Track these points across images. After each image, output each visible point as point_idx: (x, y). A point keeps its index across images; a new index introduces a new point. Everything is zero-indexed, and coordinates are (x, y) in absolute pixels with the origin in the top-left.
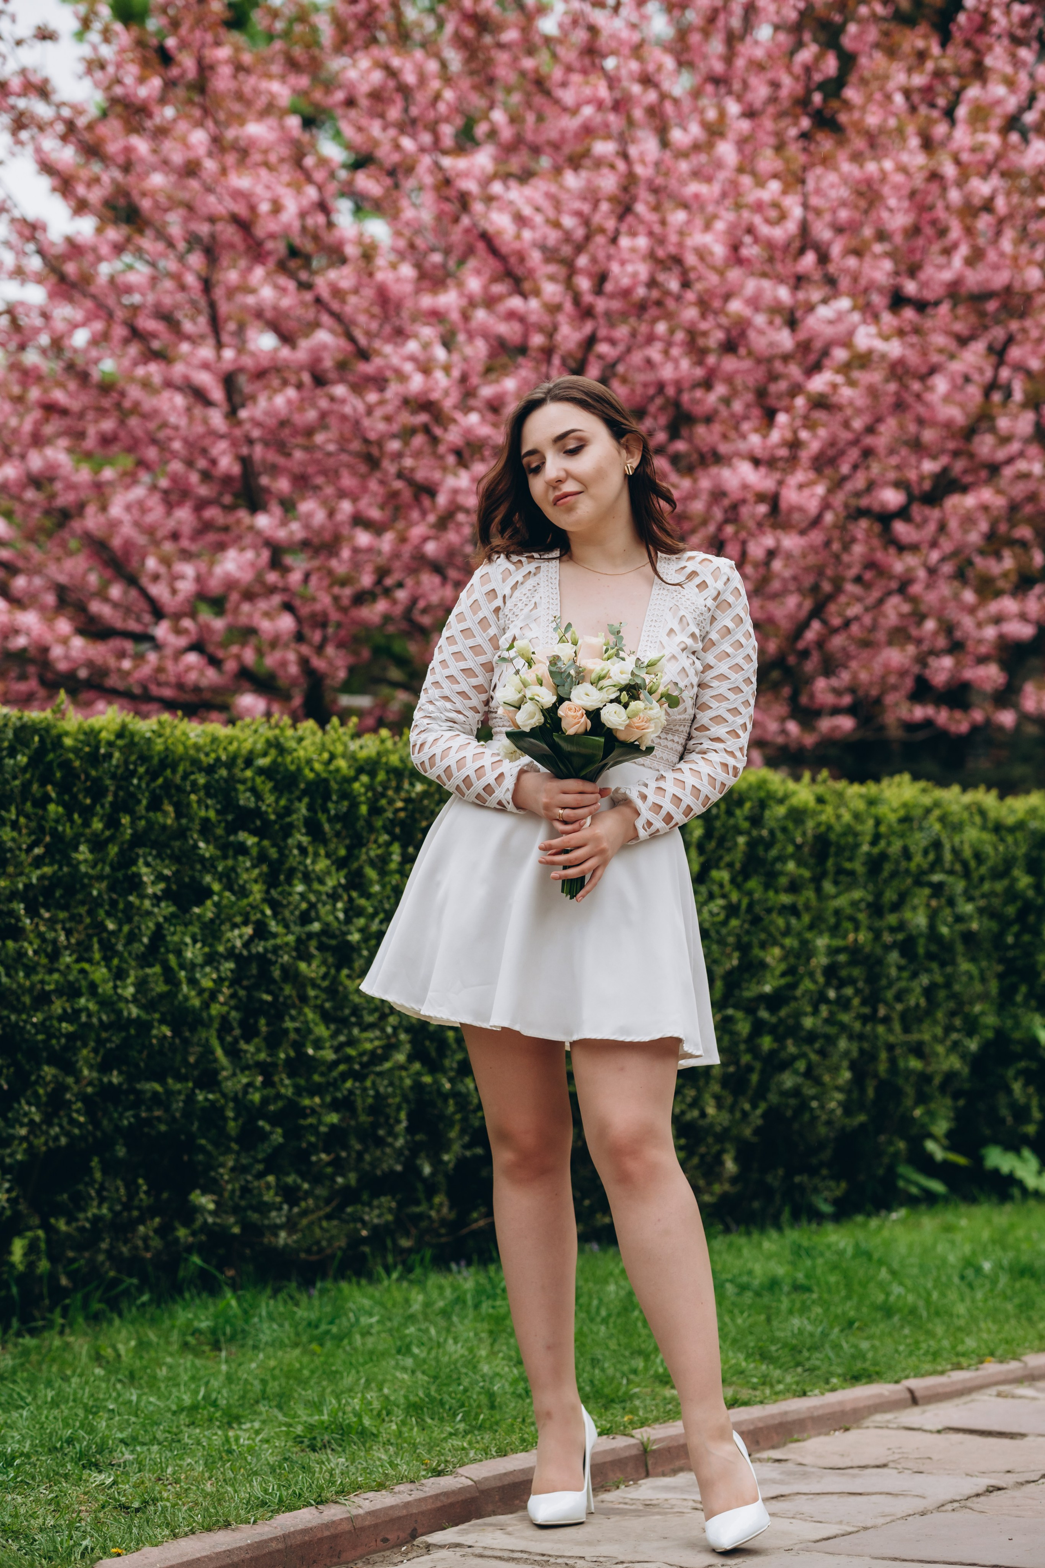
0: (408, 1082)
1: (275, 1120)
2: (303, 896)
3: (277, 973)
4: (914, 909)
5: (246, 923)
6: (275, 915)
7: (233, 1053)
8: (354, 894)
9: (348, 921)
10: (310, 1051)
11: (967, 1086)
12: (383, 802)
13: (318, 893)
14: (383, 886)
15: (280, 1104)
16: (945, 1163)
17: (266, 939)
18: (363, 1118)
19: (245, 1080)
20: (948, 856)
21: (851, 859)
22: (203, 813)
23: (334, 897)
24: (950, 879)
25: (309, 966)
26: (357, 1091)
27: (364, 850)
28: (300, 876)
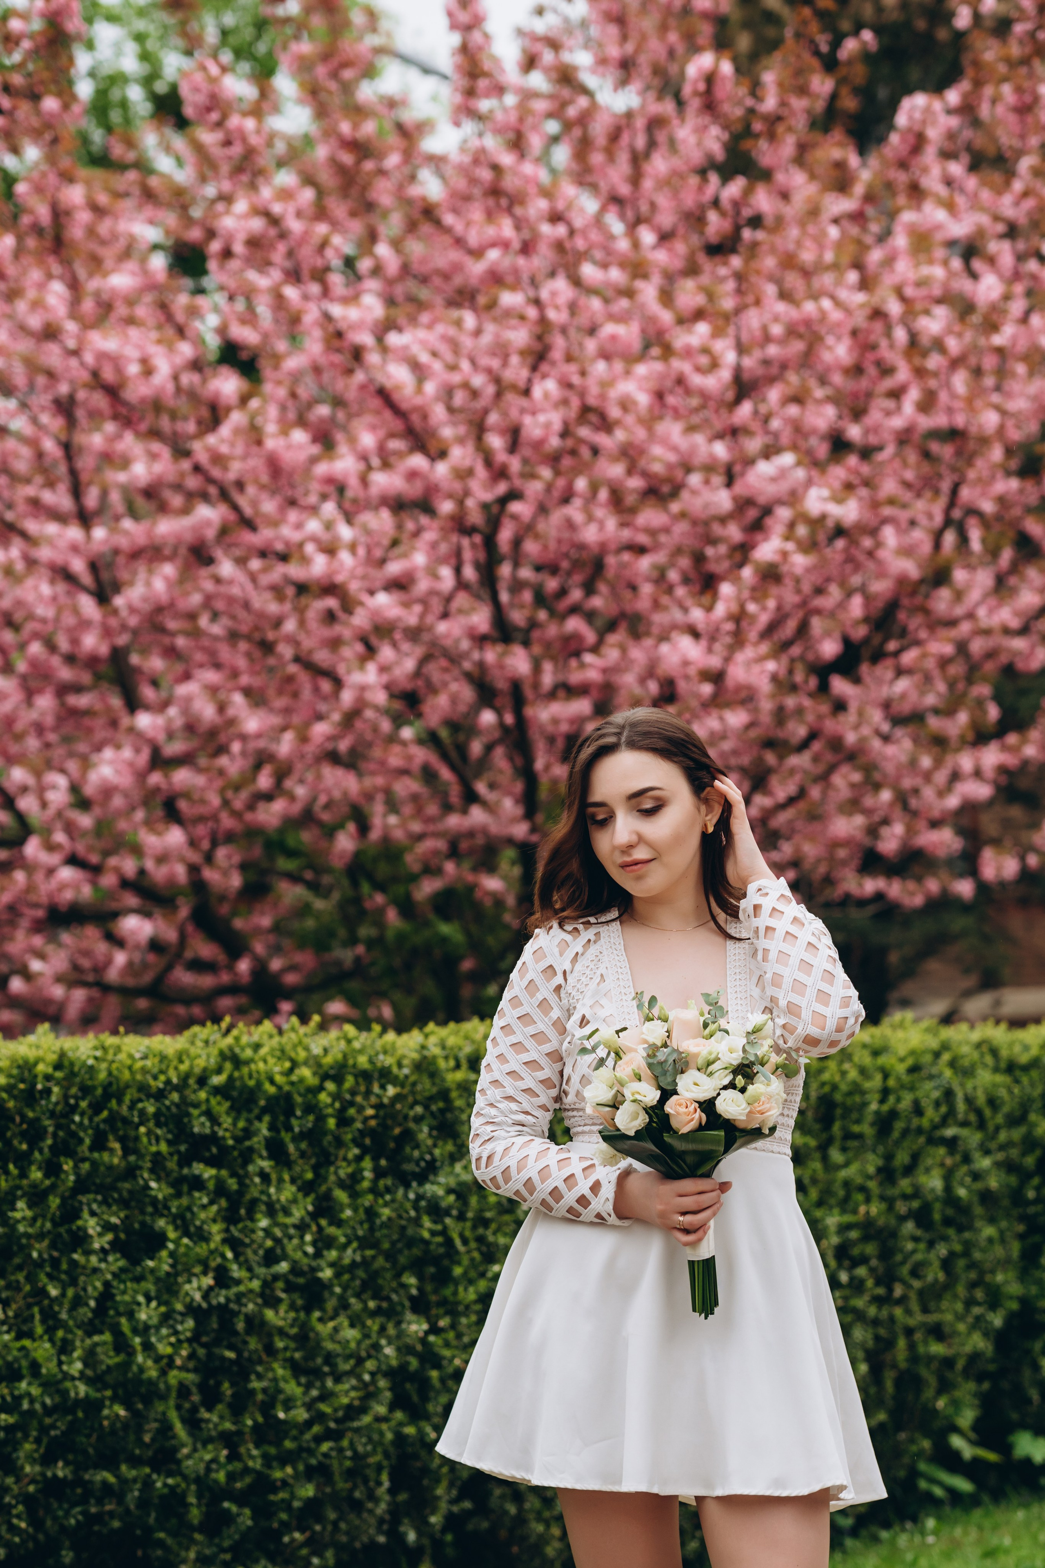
0: (389, 1436)
1: (241, 1499)
2: (267, 1232)
3: (240, 1326)
4: (928, 1170)
5: (205, 1273)
6: (237, 1256)
7: (193, 1423)
8: (323, 1222)
9: (318, 1255)
10: (281, 1415)
11: (992, 1367)
12: (352, 1111)
13: (285, 1227)
14: (355, 1210)
15: (248, 1480)
16: (976, 1460)
17: (228, 1287)
18: (342, 1485)
19: (208, 1457)
20: (961, 1106)
21: (858, 1122)
22: (154, 1149)
23: (302, 1228)
24: (964, 1132)
25: (277, 1313)
26: (334, 1454)
27: (332, 1169)
28: (263, 1208)
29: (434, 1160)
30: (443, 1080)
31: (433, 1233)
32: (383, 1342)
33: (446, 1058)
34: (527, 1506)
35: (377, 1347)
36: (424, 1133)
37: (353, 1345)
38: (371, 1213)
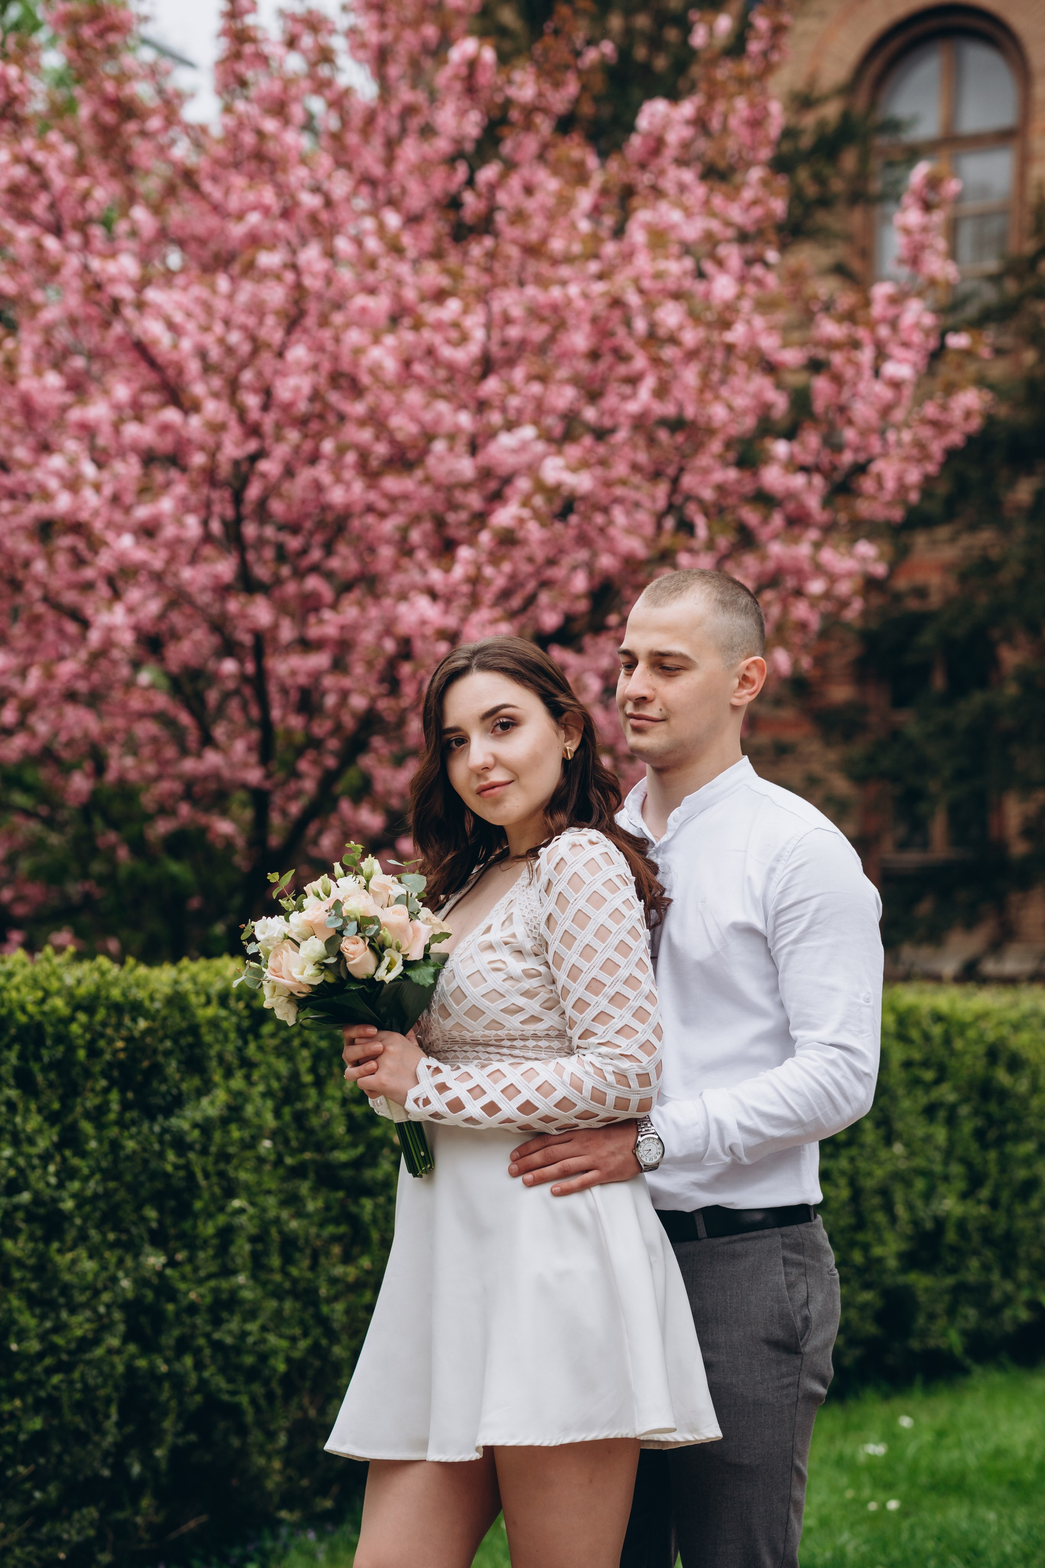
0: (120, 1369)
2: (11, 1161)
8: (68, 1153)
9: (61, 1186)
10: (14, 1347)
12: (102, 1043)
13: (29, 1157)
14: (100, 1141)
18: (69, 1418)
23: (46, 1158)
25: (16, 1242)
26: (64, 1386)
27: (79, 1100)
28: (8, 1137)
29: (180, 1094)
30: (193, 1015)
31: (176, 1167)
32: (121, 1274)
33: (197, 993)
34: (251, 1439)
35: (114, 1280)
36: (172, 1067)
37: (90, 1277)
38: (115, 1146)
